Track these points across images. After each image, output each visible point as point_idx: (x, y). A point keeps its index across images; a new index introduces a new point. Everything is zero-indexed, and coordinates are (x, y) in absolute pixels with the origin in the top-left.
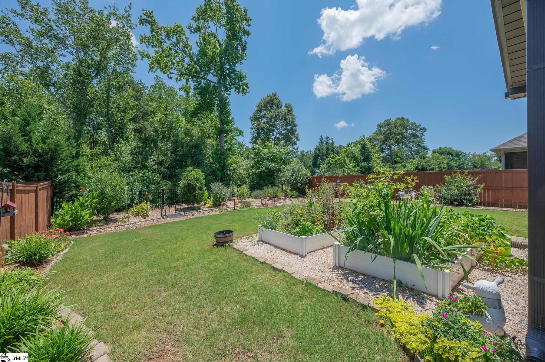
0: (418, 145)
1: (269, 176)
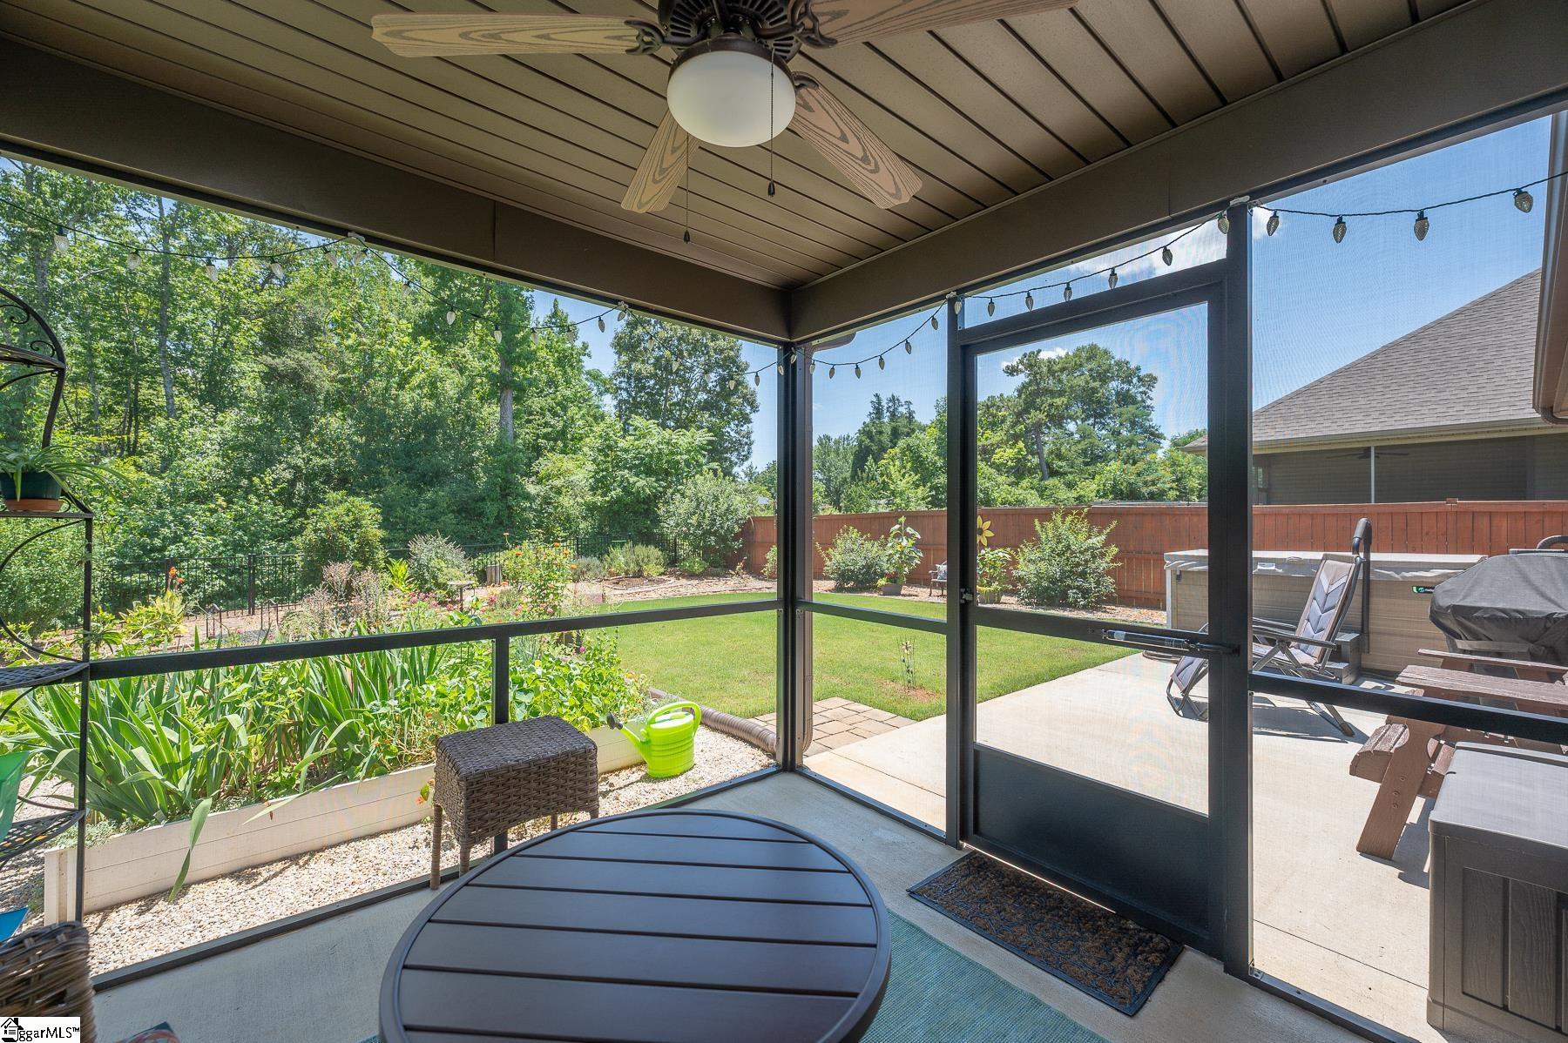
0: (1133, 423)
1: (641, 513)
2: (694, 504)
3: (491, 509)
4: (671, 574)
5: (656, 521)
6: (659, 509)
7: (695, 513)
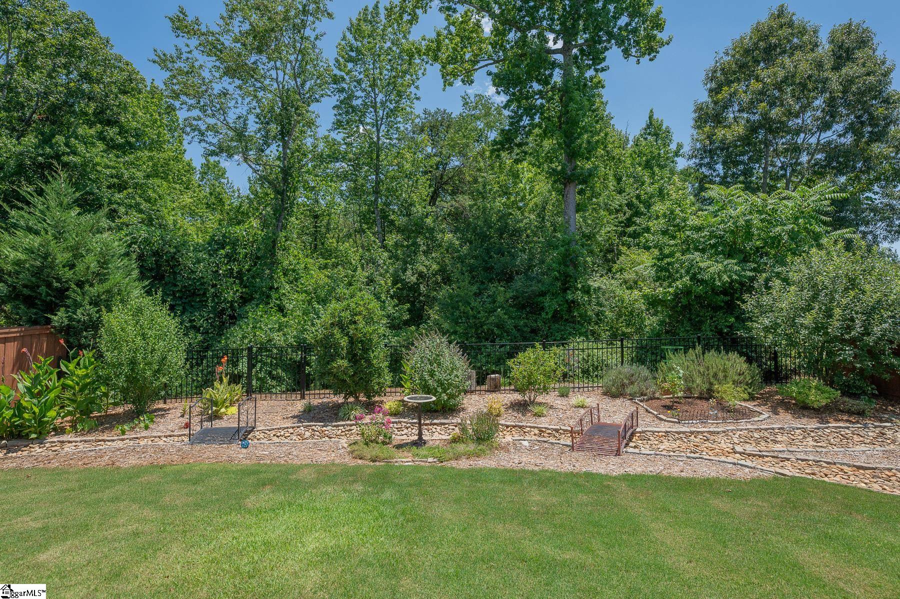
1: (721, 308)
2: (807, 294)
3: (551, 304)
4: (765, 399)
5: (743, 319)
6: (744, 302)
7: (809, 308)
